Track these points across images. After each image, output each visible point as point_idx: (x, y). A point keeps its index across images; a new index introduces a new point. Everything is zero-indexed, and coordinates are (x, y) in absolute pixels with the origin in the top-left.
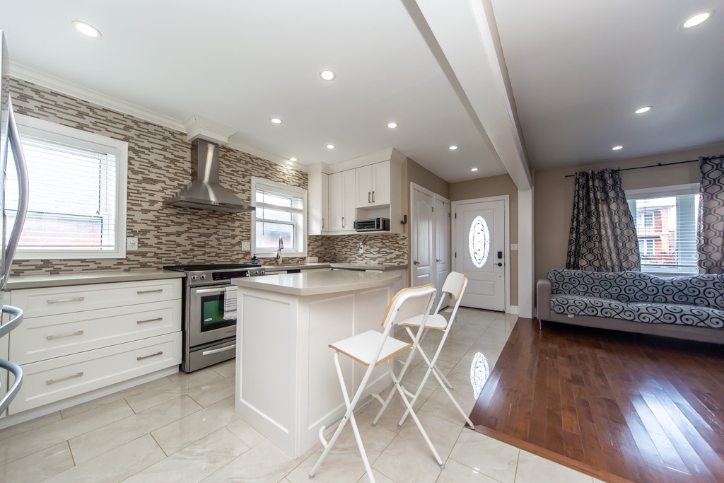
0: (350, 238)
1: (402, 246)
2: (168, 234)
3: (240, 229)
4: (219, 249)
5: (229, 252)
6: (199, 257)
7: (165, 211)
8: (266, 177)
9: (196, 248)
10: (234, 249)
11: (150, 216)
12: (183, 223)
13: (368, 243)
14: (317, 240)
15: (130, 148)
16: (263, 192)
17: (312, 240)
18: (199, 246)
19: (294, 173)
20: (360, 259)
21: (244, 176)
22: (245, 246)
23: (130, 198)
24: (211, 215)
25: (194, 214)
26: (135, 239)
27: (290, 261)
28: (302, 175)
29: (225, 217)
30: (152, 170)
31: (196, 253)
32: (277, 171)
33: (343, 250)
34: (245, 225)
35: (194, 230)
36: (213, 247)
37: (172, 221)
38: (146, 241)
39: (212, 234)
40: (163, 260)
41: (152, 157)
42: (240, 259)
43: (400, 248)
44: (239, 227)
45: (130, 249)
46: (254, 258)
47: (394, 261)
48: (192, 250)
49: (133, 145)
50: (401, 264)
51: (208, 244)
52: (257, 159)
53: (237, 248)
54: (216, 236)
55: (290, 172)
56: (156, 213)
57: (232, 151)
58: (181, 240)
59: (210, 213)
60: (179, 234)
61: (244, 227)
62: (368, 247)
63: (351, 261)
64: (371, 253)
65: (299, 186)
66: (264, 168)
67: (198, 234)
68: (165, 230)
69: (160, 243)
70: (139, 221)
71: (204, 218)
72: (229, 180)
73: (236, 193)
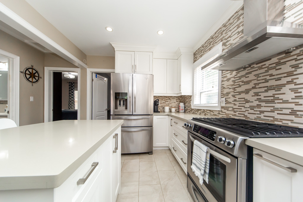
2: (240, 93)
6: (266, 114)
9: (263, 104)
11: (231, 82)
12: (250, 81)
15: (223, 44)
18: (267, 102)
23: (223, 74)
24: (282, 61)
25: (260, 68)
26: (224, 99)
31: (263, 109)
35: (261, 85)
36: (286, 102)
37: (242, 81)
38: (229, 100)
39: (284, 85)
45: (222, 105)
48: (259, 106)
49: (223, 41)
54: (292, 86)
56: (233, 79)
58: (248, 97)
59: (282, 58)
60: (247, 92)
67: (266, 88)
68: (238, 90)
69: (235, 100)
70: (226, 87)
71: (274, 68)
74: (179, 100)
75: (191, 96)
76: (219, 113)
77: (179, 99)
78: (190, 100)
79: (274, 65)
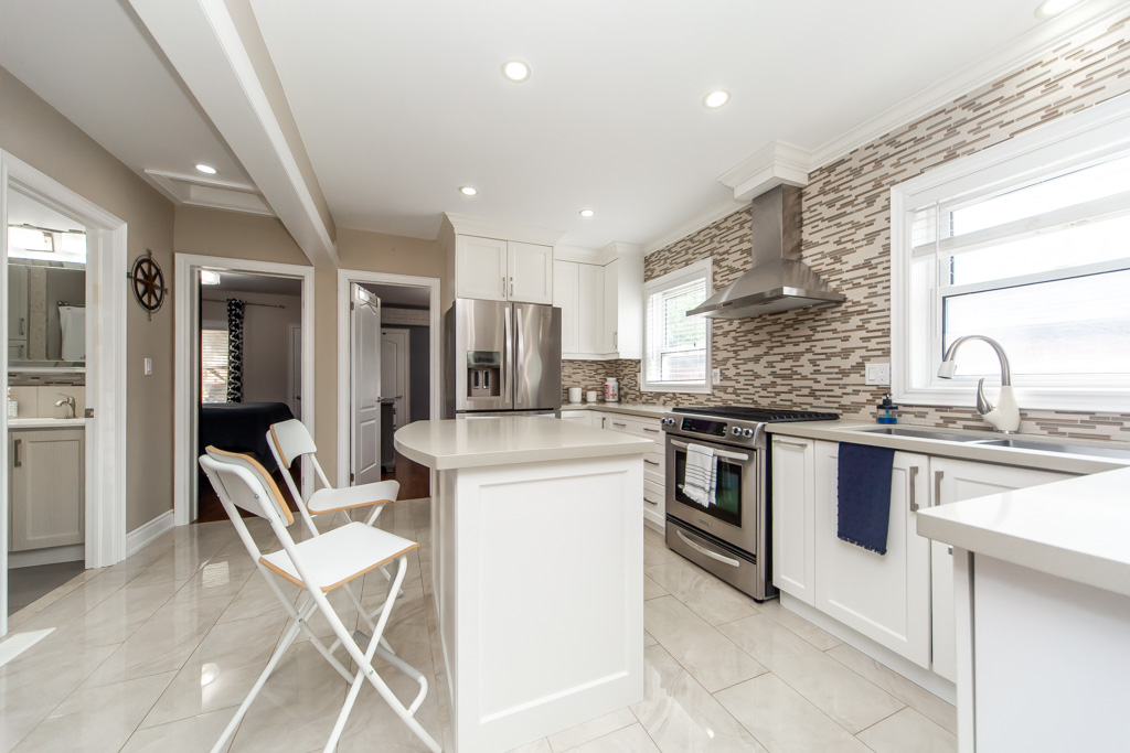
2: (747, 360)
3: (863, 334)
4: (816, 381)
5: (836, 388)
6: (783, 396)
7: (743, 328)
8: (950, 157)
9: (779, 381)
10: (846, 380)
11: (730, 339)
12: (762, 342)
15: (716, 263)
16: (938, 209)
18: (783, 377)
21: (870, 202)
22: (875, 373)
23: (715, 322)
24: (801, 318)
25: (775, 323)
26: (718, 371)
27: (1101, 429)
29: (827, 314)
30: (731, 277)
31: (779, 389)
34: (874, 322)
35: (776, 351)
36: (805, 378)
37: (750, 341)
38: (726, 372)
39: (802, 354)
40: (741, 398)
41: (731, 260)
42: (861, 405)
44: (860, 328)
45: (714, 383)
46: (889, 405)
48: (774, 384)
49: (716, 257)
51: (796, 373)
52: (917, 124)
53: (855, 378)
54: (810, 356)
56: (733, 334)
57: (842, 162)
58: (759, 368)
59: (801, 315)
60: (757, 359)
61: (872, 325)
66: (942, 135)
67: (782, 356)
68: (744, 355)
69: (738, 374)
70: (722, 348)
71: (791, 326)
72: (835, 230)
73: (852, 251)
74: (604, 371)
75: (639, 361)
76: (709, 400)
77: (605, 368)
78: (637, 370)
79: (791, 322)
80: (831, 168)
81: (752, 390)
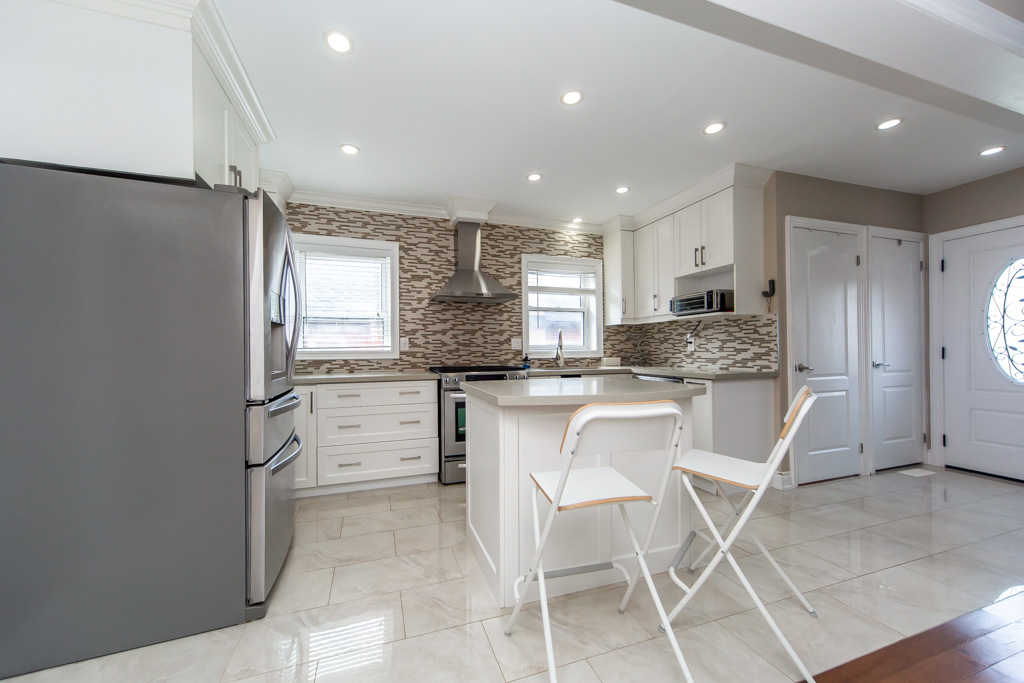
0: (673, 327)
1: (767, 338)
2: (435, 333)
3: (509, 323)
4: (486, 348)
5: (497, 352)
6: (464, 358)
7: (431, 308)
8: (541, 252)
9: (461, 348)
10: (501, 347)
11: (418, 315)
12: (447, 320)
13: (702, 334)
14: (619, 333)
15: (401, 248)
16: (537, 272)
17: (611, 333)
18: (464, 345)
19: (580, 239)
20: (689, 361)
21: (512, 256)
22: (515, 344)
23: (401, 297)
24: (476, 308)
25: (458, 308)
26: (407, 339)
27: (577, 363)
28: (594, 239)
29: (491, 309)
30: (419, 266)
31: (461, 353)
32: (556, 241)
33: (662, 347)
35: (459, 327)
36: (479, 346)
37: (438, 318)
38: (415, 341)
39: (477, 331)
40: (430, 361)
41: (419, 253)
42: (509, 360)
43: (762, 341)
44: (508, 320)
45: (403, 349)
46: (526, 359)
47: (750, 364)
48: (457, 350)
49: (402, 244)
50: (764, 370)
51: (473, 343)
52: (529, 230)
53: (505, 346)
54: (482, 332)
55: (575, 238)
56: (423, 311)
57: (498, 227)
58: (446, 338)
59: (475, 306)
60: (444, 332)
61: (513, 319)
62: (703, 341)
63: (674, 363)
64: (707, 350)
65: (589, 256)
66: (538, 241)
67: (463, 331)
68: (432, 328)
69: (427, 343)
70: (410, 320)
71: (469, 313)
72: (495, 263)
73: (504, 278)
79: (470, 310)
80: (494, 227)
81: (440, 354)
